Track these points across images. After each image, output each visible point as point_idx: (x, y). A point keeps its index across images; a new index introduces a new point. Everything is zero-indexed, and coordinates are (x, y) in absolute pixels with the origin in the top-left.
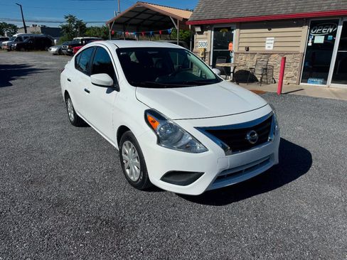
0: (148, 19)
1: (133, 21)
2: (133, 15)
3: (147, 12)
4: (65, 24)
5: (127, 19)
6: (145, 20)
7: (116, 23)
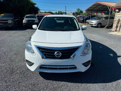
0: (101, 8)
1: (95, 9)
2: (95, 6)
3: (100, 5)
4: (76, 11)
5: (93, 8)
6: (100, 8)
7: (88, 10)
